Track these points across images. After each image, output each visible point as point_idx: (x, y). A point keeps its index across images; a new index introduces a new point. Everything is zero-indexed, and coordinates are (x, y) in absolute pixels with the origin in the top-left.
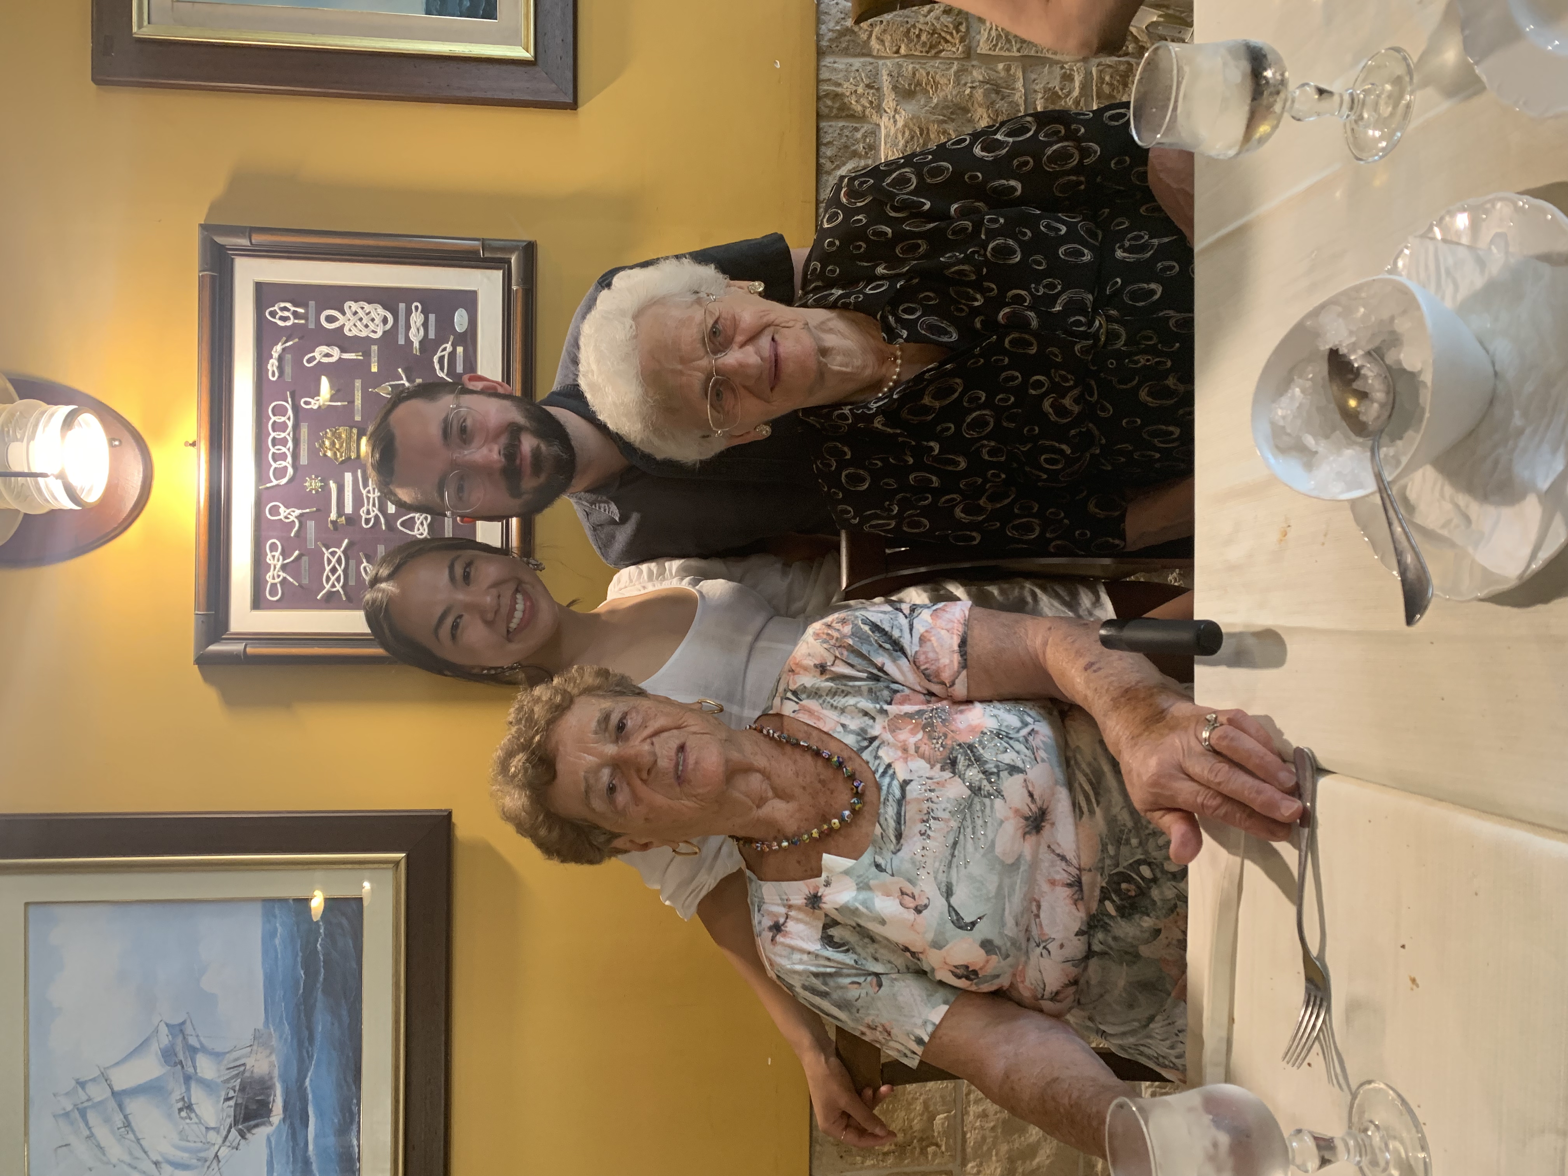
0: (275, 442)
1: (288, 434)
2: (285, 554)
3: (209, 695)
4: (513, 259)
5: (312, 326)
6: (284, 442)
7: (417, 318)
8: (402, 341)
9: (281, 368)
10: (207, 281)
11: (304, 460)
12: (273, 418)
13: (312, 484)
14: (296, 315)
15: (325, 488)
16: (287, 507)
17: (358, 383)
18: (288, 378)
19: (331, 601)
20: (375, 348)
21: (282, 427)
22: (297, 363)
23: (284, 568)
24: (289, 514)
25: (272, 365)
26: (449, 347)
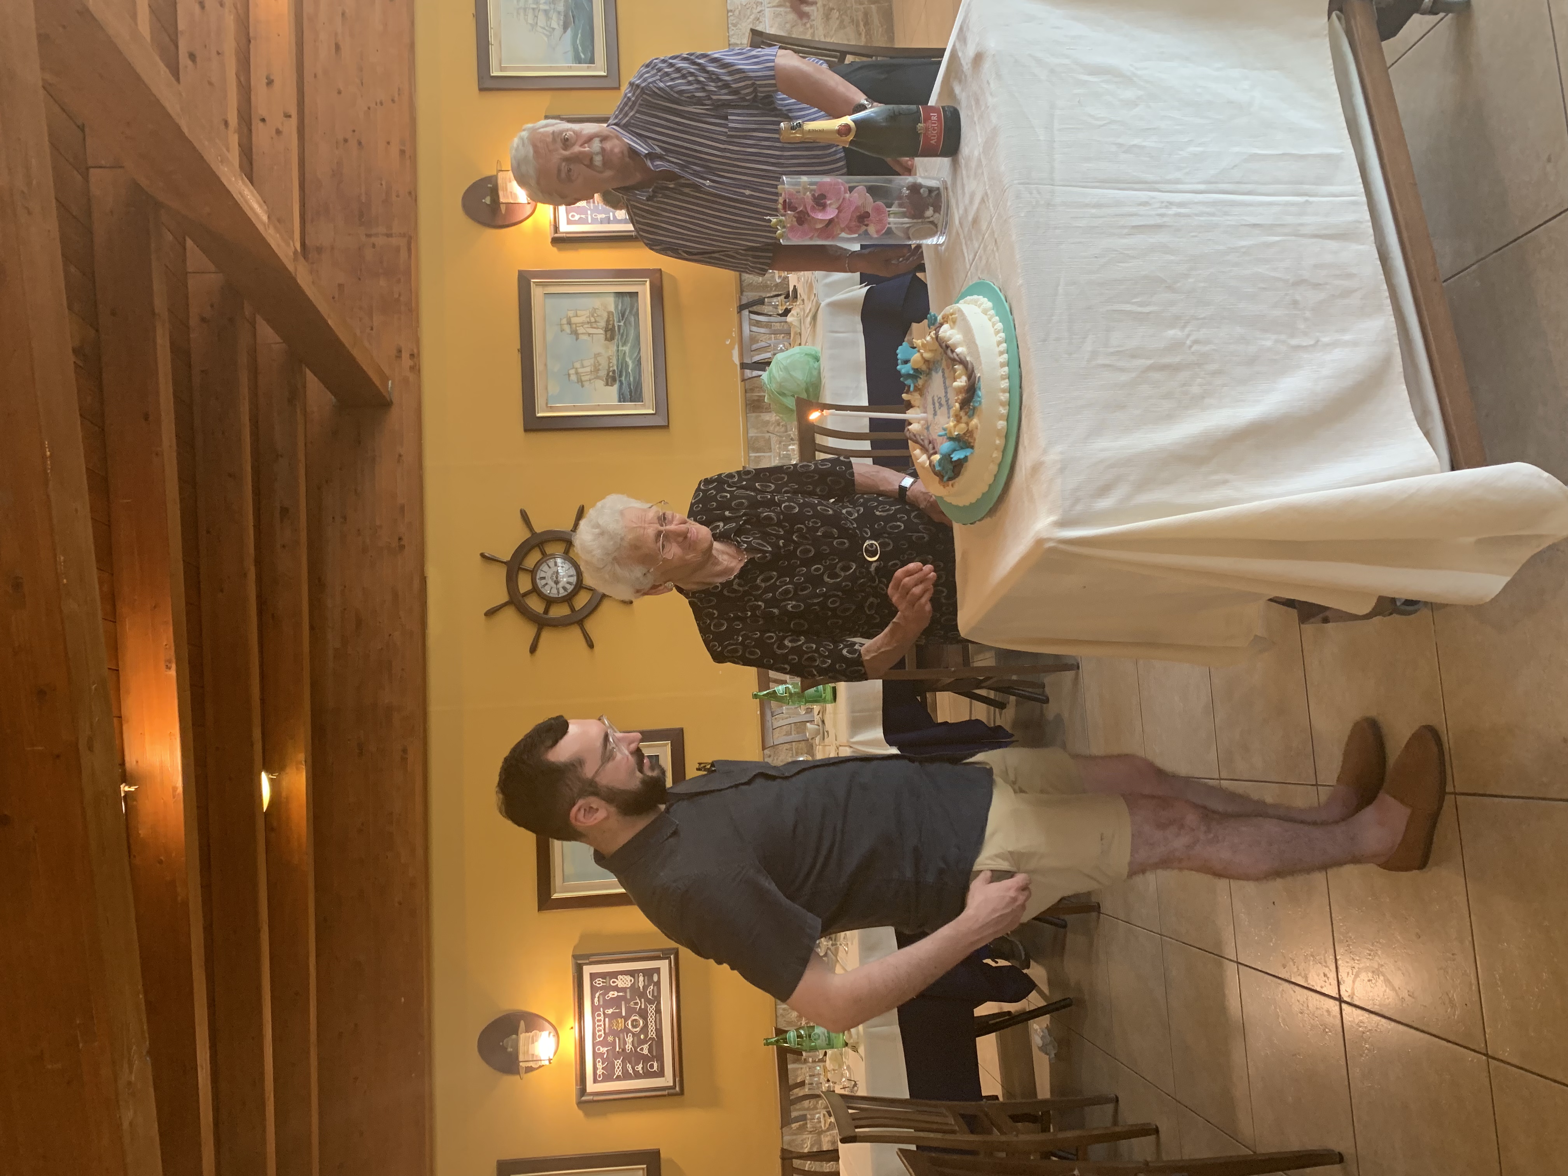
0: (598, 1026)
1: (602, 1023)
2: (603, 1064)
3: (580, 1113)
4: (672, 957)
5: (608, 985)
6: (601, 1026)
7: (641, 979)
8: (637, 987)
9: (599, 1001)
10: (576, 977)
11: (607, 1031)
12: (597, 1018)
13: (610, 1039)
14: (603, 982)
15: (615, 1040)
16: (603, 1047)
17: (623, 1003)
18: (601, 1003)
19: (618, 1078)
20: (628, 990)
21: (599, 1021)
22: (604, 998)
23: (603, 1068)
24: (603, 1050)
25: (596, 1000)
26: (652, 987)
